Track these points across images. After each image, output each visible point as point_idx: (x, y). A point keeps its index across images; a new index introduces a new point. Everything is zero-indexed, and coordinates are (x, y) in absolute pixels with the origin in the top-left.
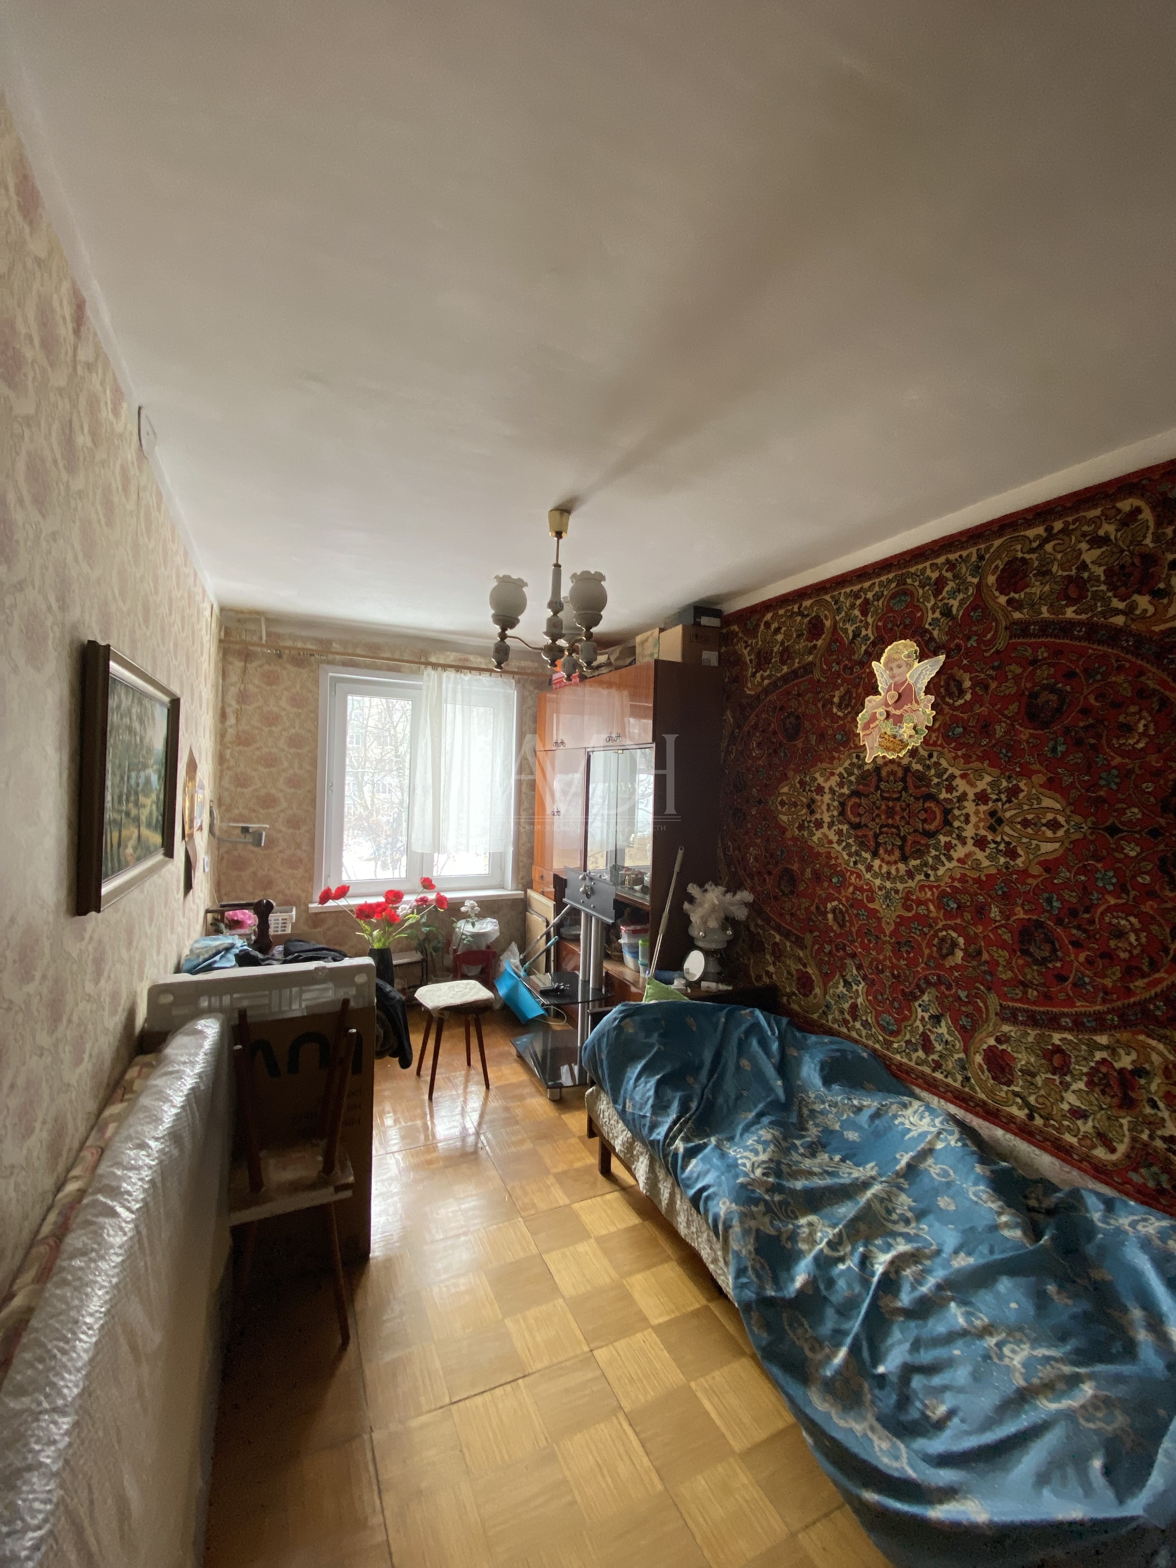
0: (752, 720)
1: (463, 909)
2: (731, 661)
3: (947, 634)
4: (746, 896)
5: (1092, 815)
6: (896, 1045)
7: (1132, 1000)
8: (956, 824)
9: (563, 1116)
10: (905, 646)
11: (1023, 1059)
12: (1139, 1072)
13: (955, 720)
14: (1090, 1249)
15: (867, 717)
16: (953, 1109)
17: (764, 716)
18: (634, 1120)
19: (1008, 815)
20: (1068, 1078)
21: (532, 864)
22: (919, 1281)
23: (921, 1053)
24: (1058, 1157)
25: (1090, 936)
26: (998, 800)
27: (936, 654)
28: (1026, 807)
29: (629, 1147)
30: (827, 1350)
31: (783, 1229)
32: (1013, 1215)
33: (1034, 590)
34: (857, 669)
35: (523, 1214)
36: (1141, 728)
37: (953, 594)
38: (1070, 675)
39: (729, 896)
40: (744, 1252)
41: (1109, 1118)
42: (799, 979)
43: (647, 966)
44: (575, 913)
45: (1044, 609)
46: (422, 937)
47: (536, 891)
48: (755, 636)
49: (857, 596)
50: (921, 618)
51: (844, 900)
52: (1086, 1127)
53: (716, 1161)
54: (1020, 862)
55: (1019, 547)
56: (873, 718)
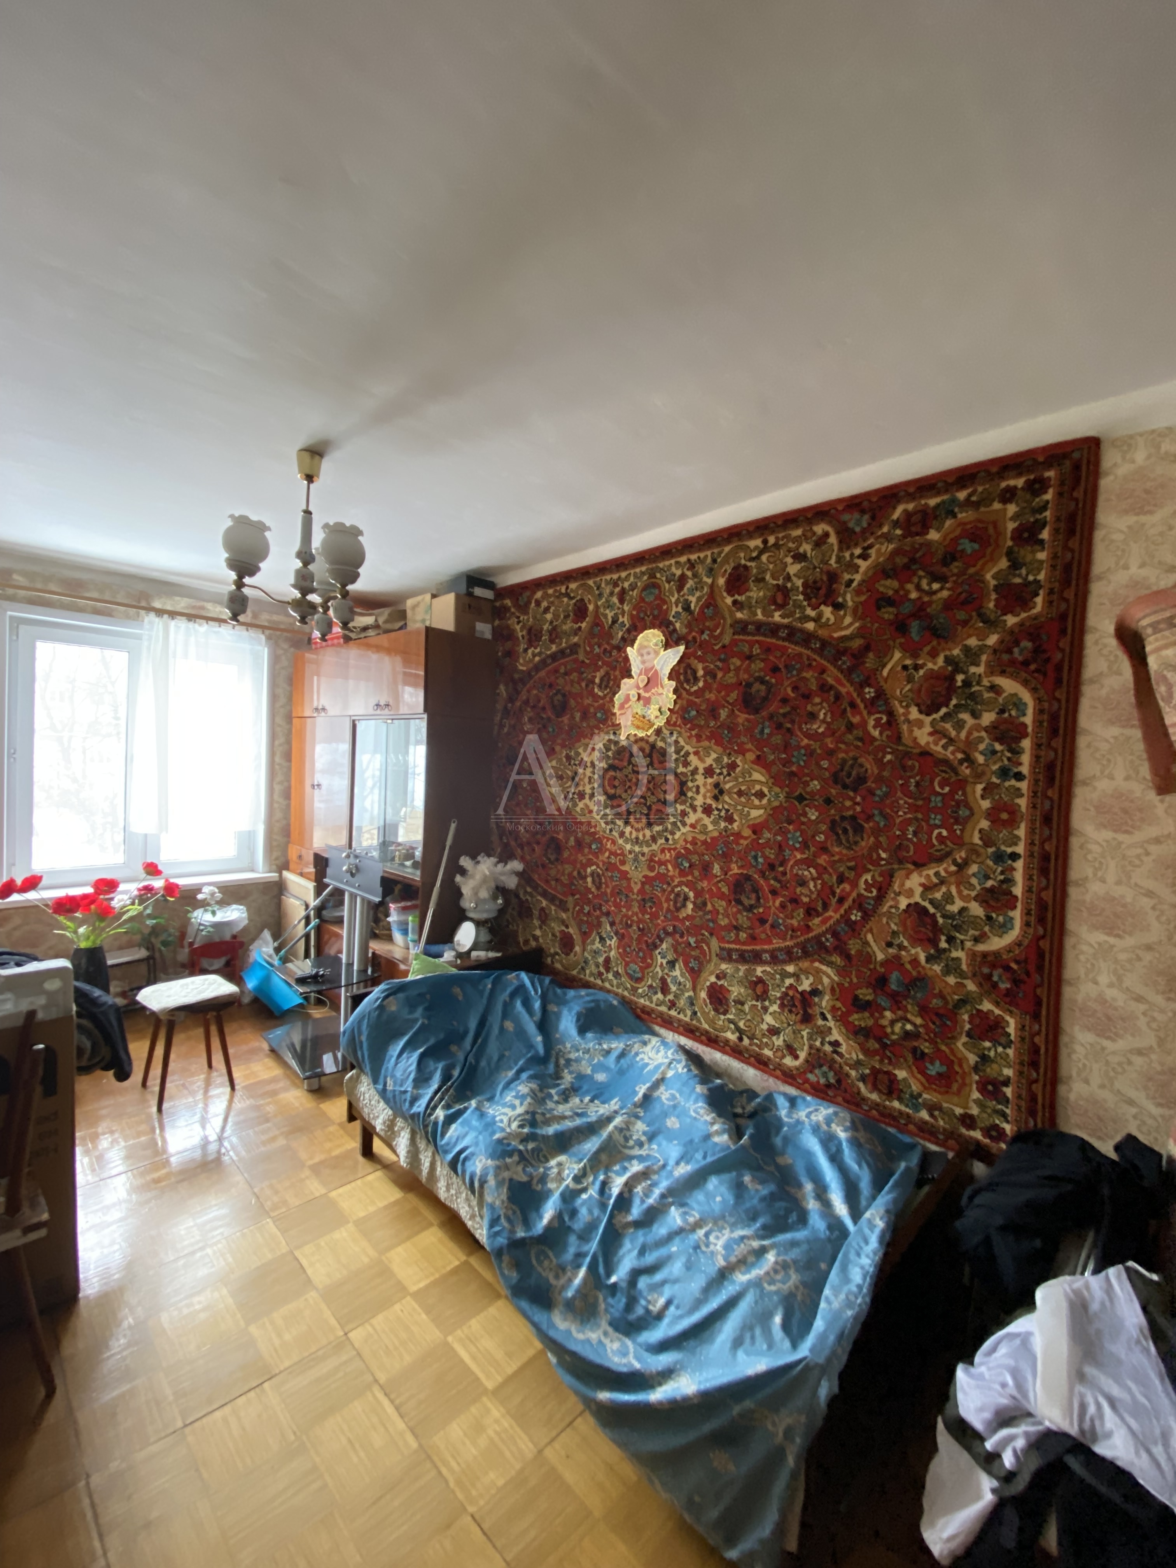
0: (524, 696)
1: (200, 897)
2: (503, 635)
3: (686, 627)
4: (516, 865)
5: (787, 786)
6: (640, 991)
7: (811, 935)
8: (690, 794)
9: (322, 1106)
10: (654, 635)
11: (736, 991)
12: (815, 992)
13: (691, 704)
14: (778, 1141)
15: (623, 698)
16: (684, 1041)
17: (535, 692)
18: (394, 1096)
19: (727, 786)
20: (767, 1003)
21: (288, 842)
22: (647, 1194)
23: (660, 996)
24: (759, 1069)
25: (784, 887)
26: (720, 774)
27: (677, 644)
28: (740, 780)
29: (390, 1125)
30: (569, 1274)
31: (535, 1174)
32: (724, 1123)
33: (751, 594)
34: (615, 653)
35: (272, 1214)
36: (822, 716)
37: (692, 591)
38: (775, 670)
39: (500, 866)
40: (498, 1203)
41: (794, 1032)
42: (561, 939)
43: (417, 942)
44: (338, 894)
45: (759, 612)
46: (147, 931)
47: (294, 872)
48: (526, 613)
49: (616, 585)
50: (667, 611)
51: (601, 864)
52: (779, 1041)
53: (475, 1123)
54: (735, 825)
55: (742, 555)
56: (627, 699)
